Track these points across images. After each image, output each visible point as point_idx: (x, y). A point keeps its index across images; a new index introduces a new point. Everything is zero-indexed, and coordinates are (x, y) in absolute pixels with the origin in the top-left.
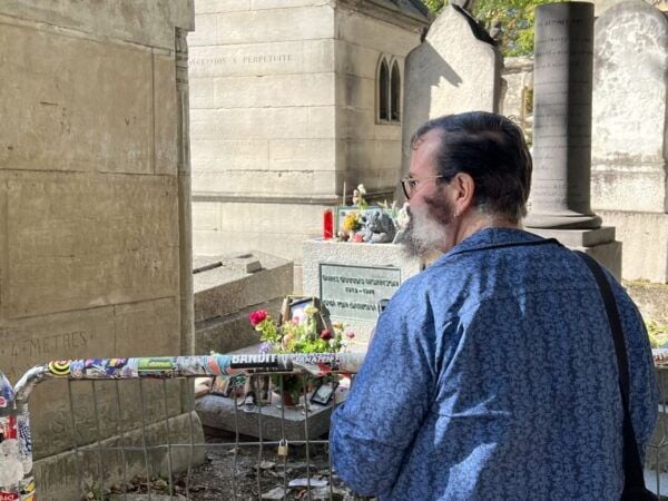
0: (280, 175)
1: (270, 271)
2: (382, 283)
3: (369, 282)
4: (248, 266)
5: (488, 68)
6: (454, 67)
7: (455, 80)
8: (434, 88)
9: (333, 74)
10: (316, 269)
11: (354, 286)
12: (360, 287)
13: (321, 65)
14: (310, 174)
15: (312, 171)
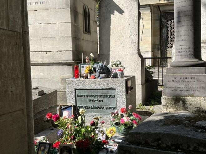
0: (47, 53)
1: (48, 94)
2: (106, 96)
3: (100, 96)
4: (39, 92)
5: (135, 6)
6: (120, 6)
7: (121, 12)
8: (112, 16)
9: (70, 9)
10: (74, 92)
11: (93, 98)
12: (96, 99)
13: (64, 5)
14: (61, 52)
15: (62, 51)
